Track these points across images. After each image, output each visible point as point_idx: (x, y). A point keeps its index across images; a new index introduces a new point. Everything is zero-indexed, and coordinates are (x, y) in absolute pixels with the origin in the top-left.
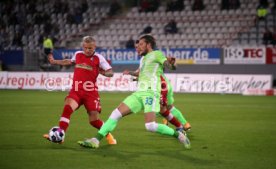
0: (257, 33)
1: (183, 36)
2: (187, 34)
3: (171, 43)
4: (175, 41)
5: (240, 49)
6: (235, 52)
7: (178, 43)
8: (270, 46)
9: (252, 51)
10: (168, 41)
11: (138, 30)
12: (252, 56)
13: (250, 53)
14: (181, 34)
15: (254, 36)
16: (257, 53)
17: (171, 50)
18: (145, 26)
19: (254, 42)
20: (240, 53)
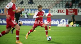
0: (63, 4)
1: (35, 5)
2: (37, 4)
3: (31, 7)
4: (32, 7)
5: (56, 10)
6: (54, 11)
7: (33, 7)
8: (67, 9)
9: (61, 10)
10: (30, 7)
11: (18, 2)
12: (61, 12)
13: (60, 11)
14: (34, 4)
15: (61, 5)
16: (62, 11)
17: (31, 10)
18: (21, 1)
19: (61, 7)
20: (56, 11)
